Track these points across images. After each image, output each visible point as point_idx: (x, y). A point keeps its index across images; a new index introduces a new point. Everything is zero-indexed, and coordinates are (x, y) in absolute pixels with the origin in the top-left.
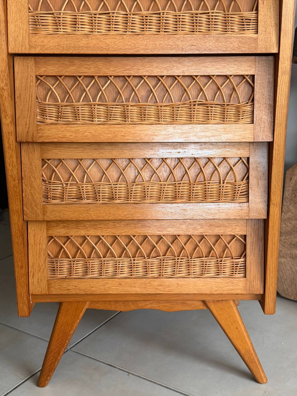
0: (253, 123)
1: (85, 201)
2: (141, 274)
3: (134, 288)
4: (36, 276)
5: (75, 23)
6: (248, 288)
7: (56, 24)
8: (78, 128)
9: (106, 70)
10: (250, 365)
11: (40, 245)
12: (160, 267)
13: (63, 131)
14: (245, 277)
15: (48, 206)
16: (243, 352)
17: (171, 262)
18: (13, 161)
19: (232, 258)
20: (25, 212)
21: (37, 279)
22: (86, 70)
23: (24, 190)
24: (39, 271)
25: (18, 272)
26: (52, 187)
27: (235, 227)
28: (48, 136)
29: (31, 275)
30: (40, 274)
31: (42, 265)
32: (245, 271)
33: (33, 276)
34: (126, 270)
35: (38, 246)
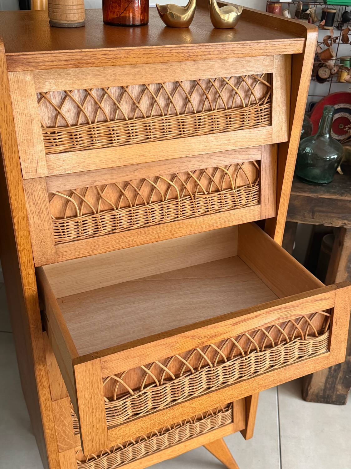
2: (155, 449)
6: (235, 428)
11: (70, 460)
12: (170, 438)
14: (233, 421)
18: (50, 418)
19: (223, 412)
32: (233, 417)
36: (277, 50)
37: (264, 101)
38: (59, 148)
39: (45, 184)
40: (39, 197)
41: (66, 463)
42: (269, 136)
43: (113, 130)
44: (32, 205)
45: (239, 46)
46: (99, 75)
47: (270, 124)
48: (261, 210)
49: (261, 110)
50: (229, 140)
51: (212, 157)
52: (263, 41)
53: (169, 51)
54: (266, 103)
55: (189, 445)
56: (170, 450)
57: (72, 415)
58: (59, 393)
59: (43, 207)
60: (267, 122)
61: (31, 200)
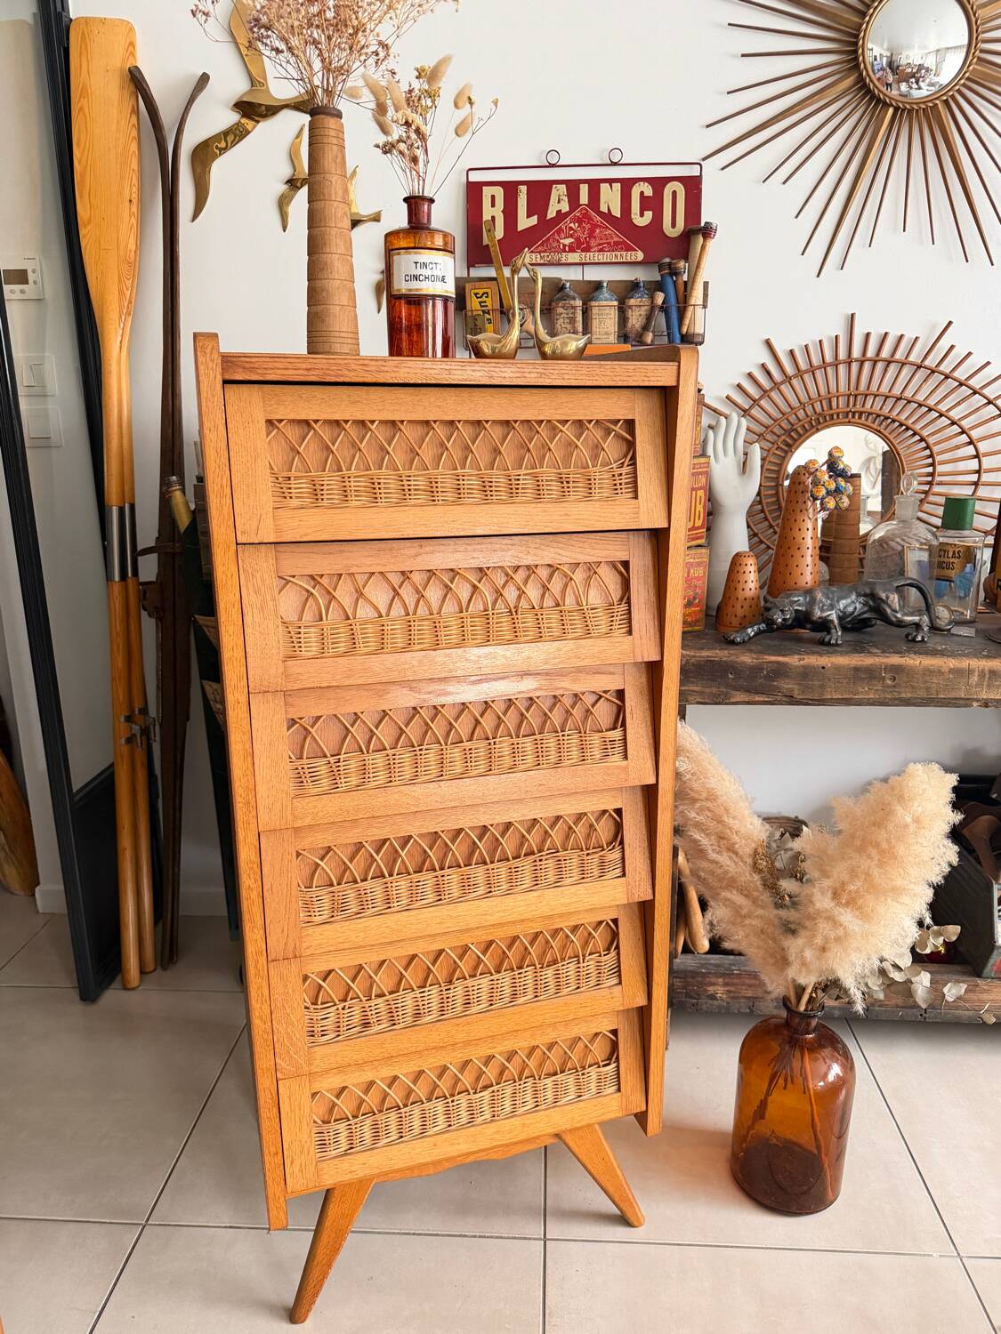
0: (624, 875)
1: (376, 1029)
2: (464, 1120)
3: (457, 1147)
4: (297, 1162)
5: (363, 770)
6: (624, 1107)
7: (334, 776)
8: (366, 924)
9: (410, 827)
10: (622, 1205)
11: (300, 1110)
12: (492, 1104)
13: (344, 932)
14: (619, 1090)
15: (316, 1049)
16: (611, 1190)
17: (509, 1091)
19: (599, 1067)
20: (278, 1067)
21: (298, 1167)
22: (377, 831)
23: (275, 1031)
24: (301, 1152)
25: (270, 1163)
26: (321, 1014)
27: (601, 1020)
28: (320, 945)
29: (288, 1162)
30: (303, 1157)
31: (306, 1142)
32: (619, 1081)
33: (292, 1163)
34: (441, 1119)
35: (297, 1112)
36: (633, 378)
37: (623, 463)
38: (295, 502)
39: (274, 562)
40: (263, 581)
41: (293, 1114)
42: (635, 516)
43: (379, 483)
44: (252, 594)
45: (570, 367)
46: (358, 401)
47: (636, 497)
48: (634, 644)
49: (621, 475)
50: (566, 515)
51: (543, 547)
52: (609, 363)
53: (460, 368)
54: (628, 466)
55: (531, 1124)
56: (493, 1127)
57: (306, 1008)
58: (282, 946)
59: (268, 597)
60: (630, 495)
61: (250, 585)
